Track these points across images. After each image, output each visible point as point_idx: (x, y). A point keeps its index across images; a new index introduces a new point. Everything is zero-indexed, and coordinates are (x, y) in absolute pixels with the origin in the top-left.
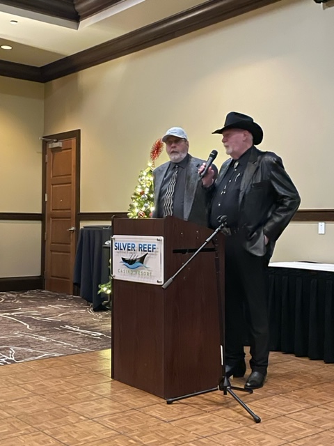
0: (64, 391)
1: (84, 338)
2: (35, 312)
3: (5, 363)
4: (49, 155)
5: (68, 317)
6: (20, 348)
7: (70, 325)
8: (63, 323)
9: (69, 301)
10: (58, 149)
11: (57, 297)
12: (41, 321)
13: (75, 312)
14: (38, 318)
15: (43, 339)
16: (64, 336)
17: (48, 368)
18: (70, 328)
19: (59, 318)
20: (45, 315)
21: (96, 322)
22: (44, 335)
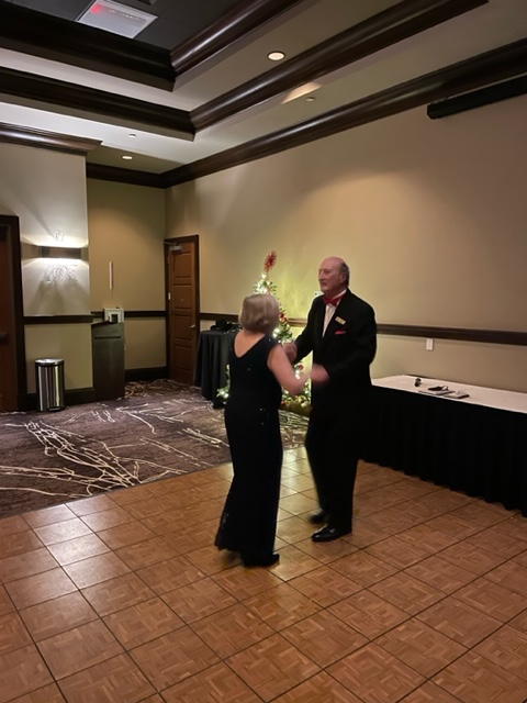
0: (183, 529)
1: (204, 446)
2: (160, 410)
3: (129, 485)
4: (170, 257)
5: (191, 415)
6: (144, 462)
7: (192, 427)
8: (186, 425)
9: (192, 393)
10: (179, 252)
11: (181, 388)
12: (165, 422)
13: (196, 408)
14: (162, 418)
15: (166, 447)
16: (185, 444)
17: (168, 493)
18: (192, 432)
19: (182, 417)
20: (170, 414)
21: (216, 423)
22: (167, 443)
